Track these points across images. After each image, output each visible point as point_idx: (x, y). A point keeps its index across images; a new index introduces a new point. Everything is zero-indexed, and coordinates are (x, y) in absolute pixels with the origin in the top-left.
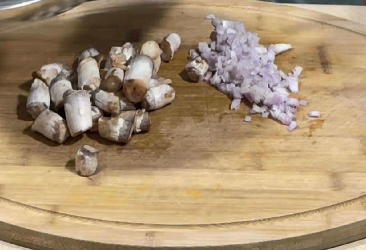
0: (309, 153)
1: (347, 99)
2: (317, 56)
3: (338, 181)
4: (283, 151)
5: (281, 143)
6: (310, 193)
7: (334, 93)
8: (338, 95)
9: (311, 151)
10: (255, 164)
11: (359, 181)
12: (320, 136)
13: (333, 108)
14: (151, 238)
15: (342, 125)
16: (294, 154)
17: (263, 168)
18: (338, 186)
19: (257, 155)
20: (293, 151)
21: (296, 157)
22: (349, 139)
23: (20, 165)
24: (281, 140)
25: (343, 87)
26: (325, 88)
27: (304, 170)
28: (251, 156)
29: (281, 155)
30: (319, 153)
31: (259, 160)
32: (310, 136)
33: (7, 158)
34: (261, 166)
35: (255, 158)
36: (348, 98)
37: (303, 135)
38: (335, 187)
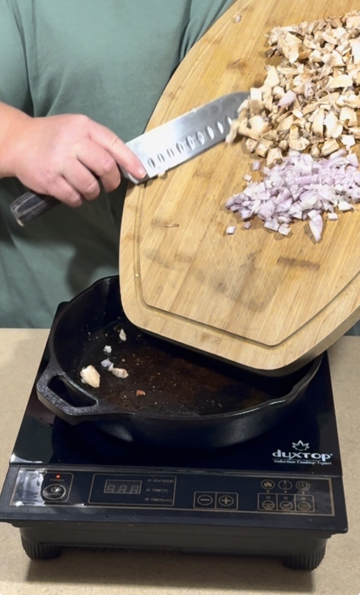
0: (195, 213)
1: (240, 264)
2: (307, 259)
3: (160, 226)
4: (205, 195)
5: (214, 196)
6: (159, 201)
7: (252, 257)
8: (249, 259)
9: (196, 215)
10: (202, 171)
11: (153, 240)
12: (208, 227)
13: (234, 250)
14: (168, 95)
15: (213, 249)
16: (199, 203)
17: (195, 176)
18: (155, 223)
19: (209, 176)
20: (202, 203)
21: (196, 203)
22: (196, 248)
23: (268, 20)
24: (216, 197)
25: (256, 266)
26: (261, 251)
27: (180, 205)
28: (210, 171)
29: (201, 192)
30: (192, 221)
31: (204, 176)
32: (212, 220)
33: (277, 13)
34: (197, 176)
35: (207, 173)
36: (241, 266)
37: (214, 215)
38: (156, 221)
